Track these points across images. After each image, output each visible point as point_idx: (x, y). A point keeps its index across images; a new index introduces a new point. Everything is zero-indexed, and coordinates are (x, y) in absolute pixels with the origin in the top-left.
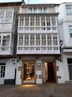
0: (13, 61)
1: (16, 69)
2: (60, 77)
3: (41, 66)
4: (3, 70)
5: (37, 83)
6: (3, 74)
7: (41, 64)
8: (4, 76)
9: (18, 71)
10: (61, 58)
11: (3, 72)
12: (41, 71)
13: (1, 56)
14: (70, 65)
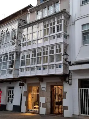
1: (21, 94)
2: (67, 108)
3: (46, 91)
4: (13, 94)
5: (40, 113)
7: (45, 88)
9: (24, 96)
10: (69, 79)
12: (45, 98)
14: (84, 90)
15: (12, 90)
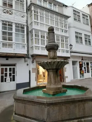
0: (25, 61)
1: (30, 71)
2: (67, 77)
4: (12, 72)
6: (12, 77)
8: (14, 80)
9: (33, 72)
11: (12, 74)
13: (16, 55)
15: (12, 67)
